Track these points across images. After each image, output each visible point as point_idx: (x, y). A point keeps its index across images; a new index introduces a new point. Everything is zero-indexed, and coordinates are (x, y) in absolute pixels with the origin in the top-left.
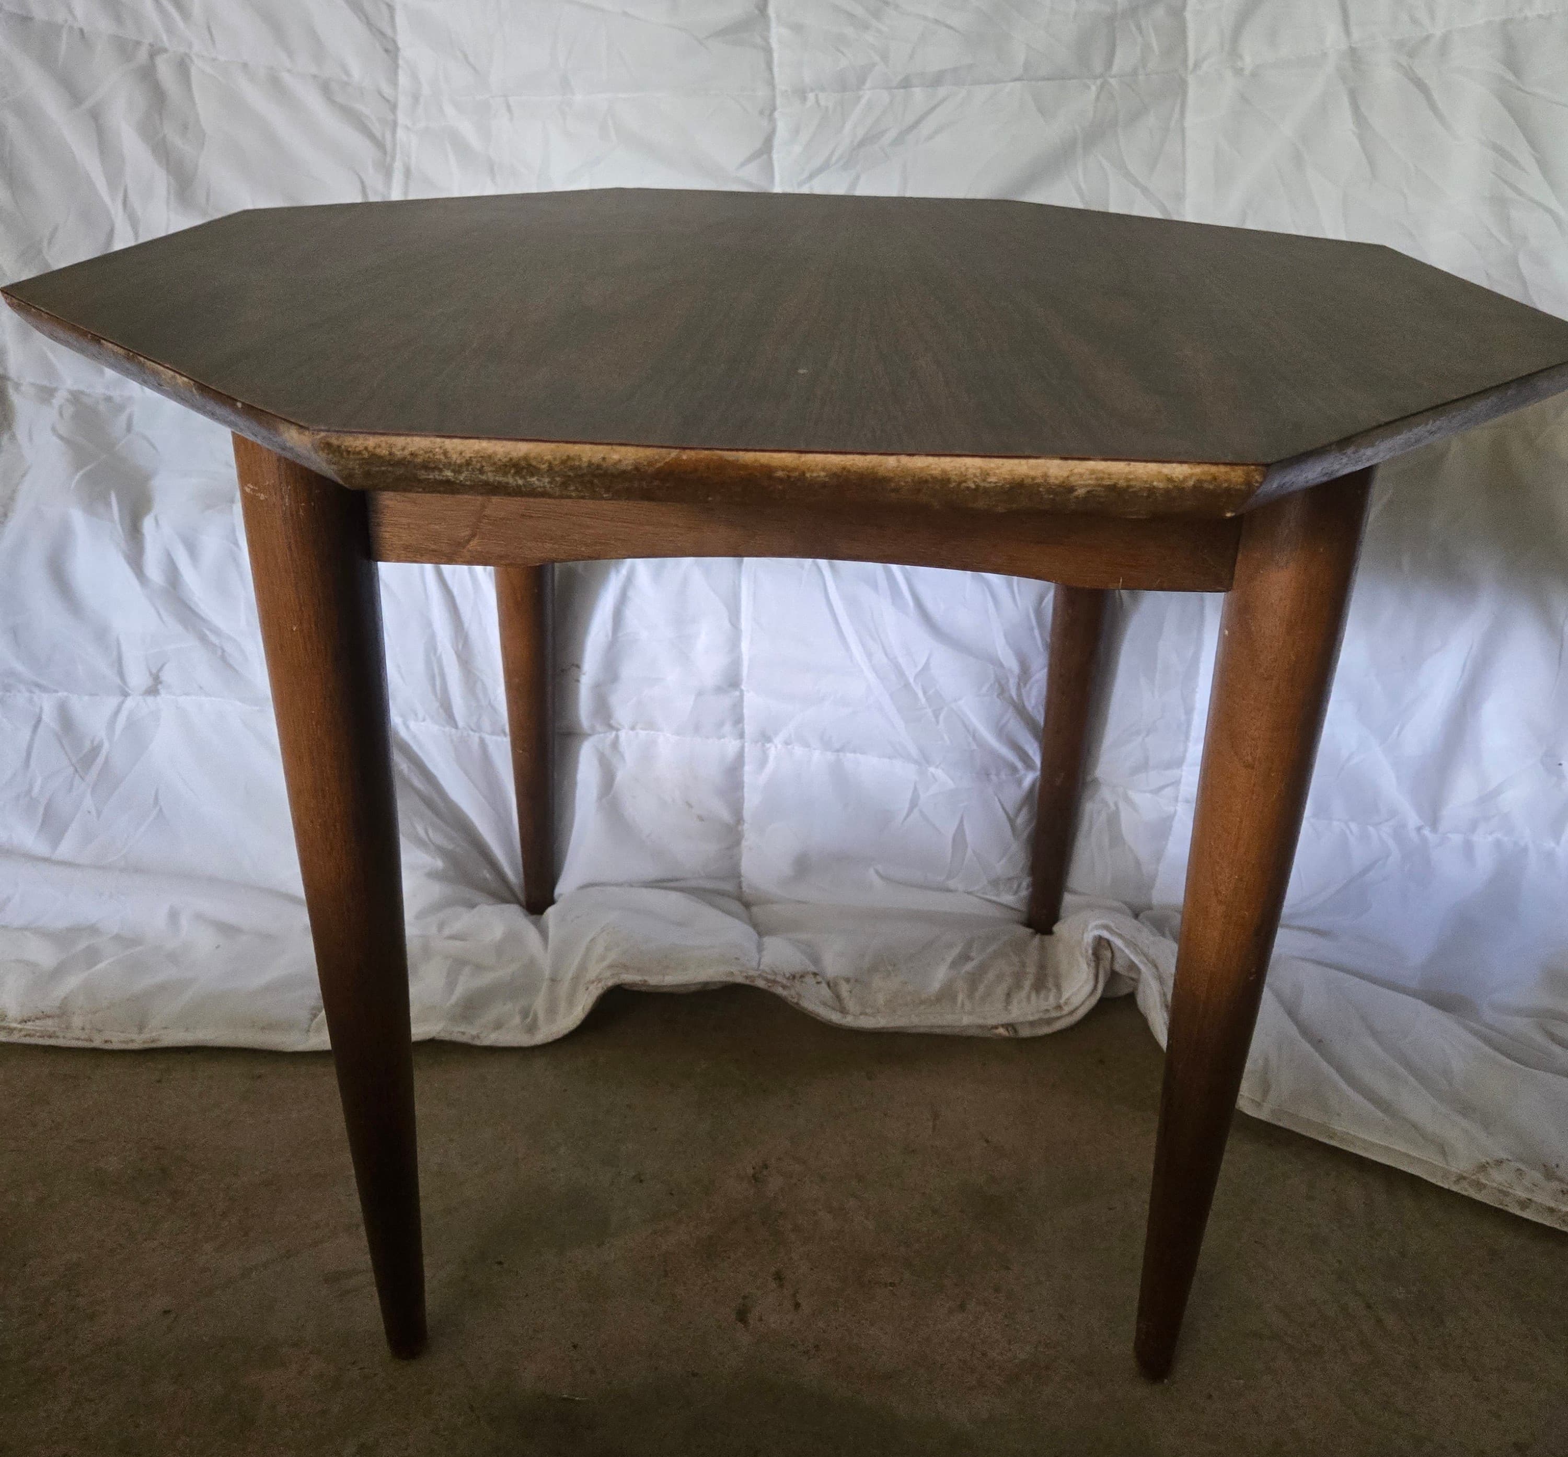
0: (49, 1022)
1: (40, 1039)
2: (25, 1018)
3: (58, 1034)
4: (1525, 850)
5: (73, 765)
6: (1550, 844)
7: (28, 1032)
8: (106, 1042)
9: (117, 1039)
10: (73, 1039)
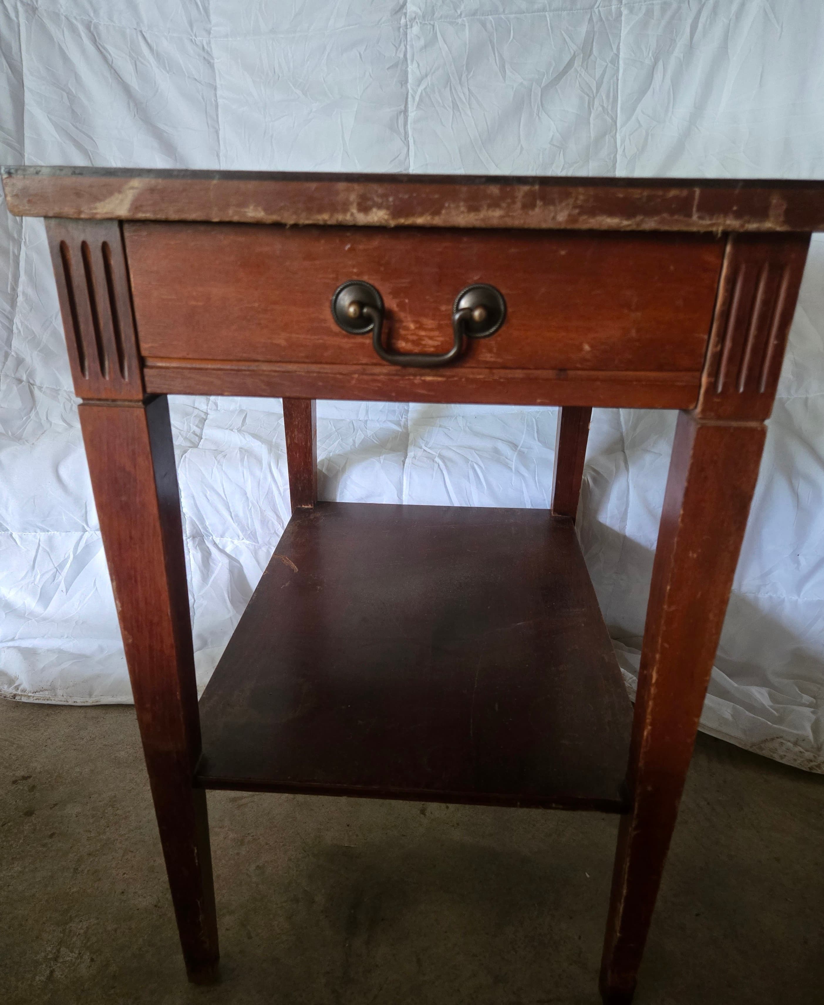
0: (47, 693)
1: (43, 701)
2: (35, 691)
3: (52, 698)
4: (783, 601)
5: (55, 567)
6: (795, 598)
7: (37, 698)
8: (74, 702)
9: (80, 701)
10: (59, 701)
